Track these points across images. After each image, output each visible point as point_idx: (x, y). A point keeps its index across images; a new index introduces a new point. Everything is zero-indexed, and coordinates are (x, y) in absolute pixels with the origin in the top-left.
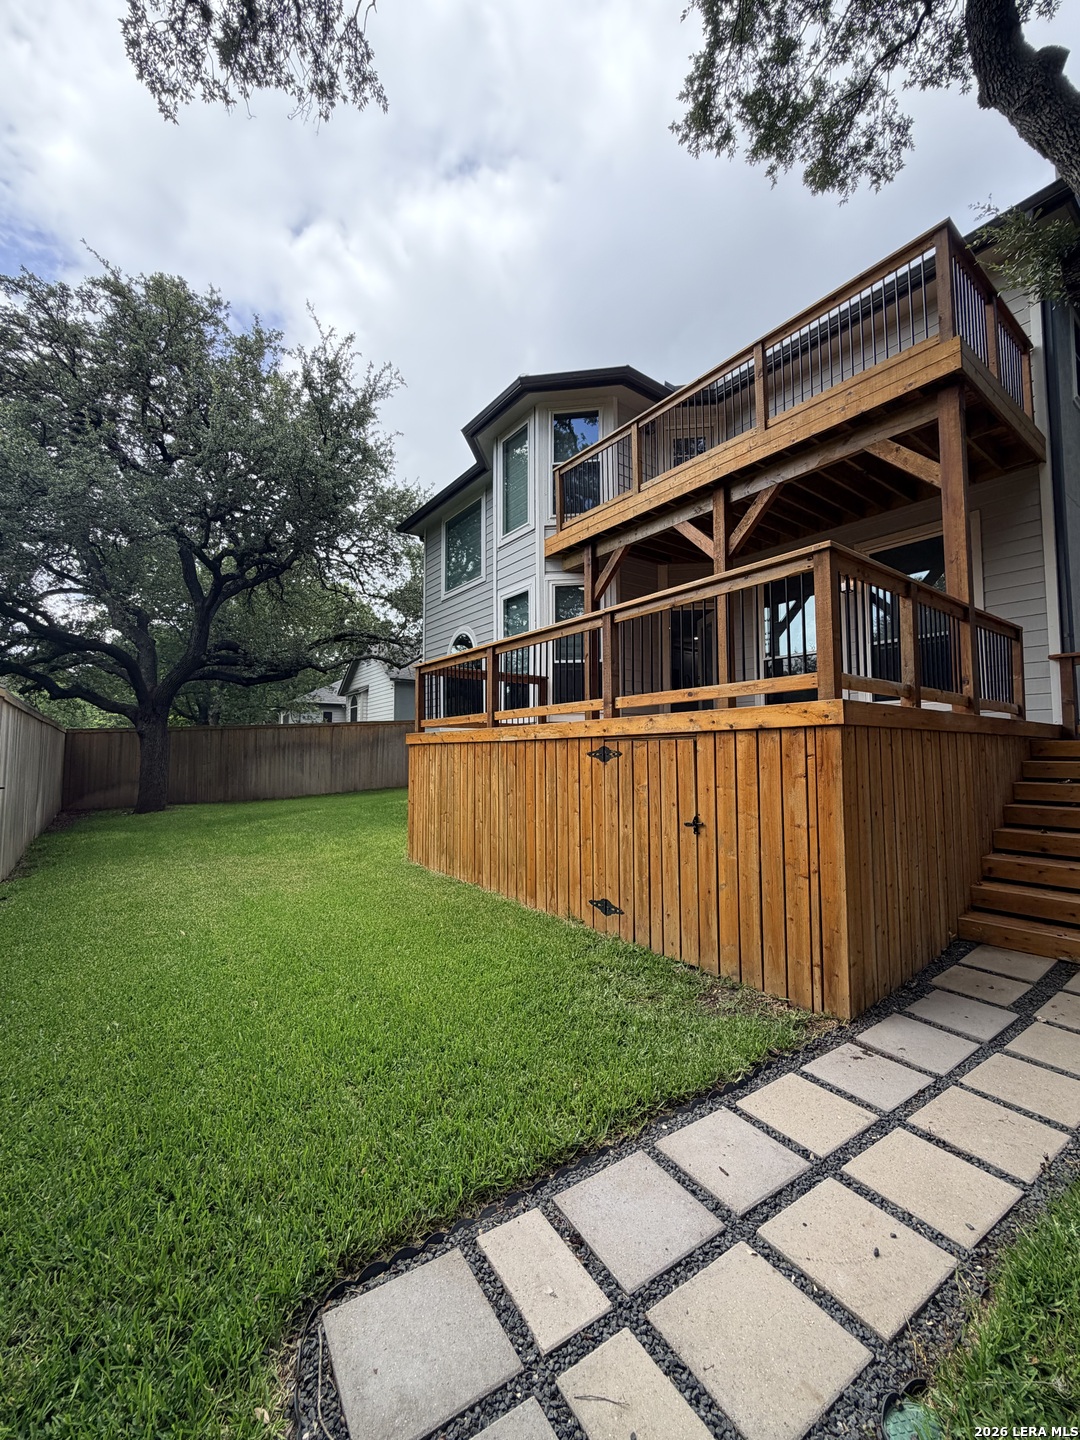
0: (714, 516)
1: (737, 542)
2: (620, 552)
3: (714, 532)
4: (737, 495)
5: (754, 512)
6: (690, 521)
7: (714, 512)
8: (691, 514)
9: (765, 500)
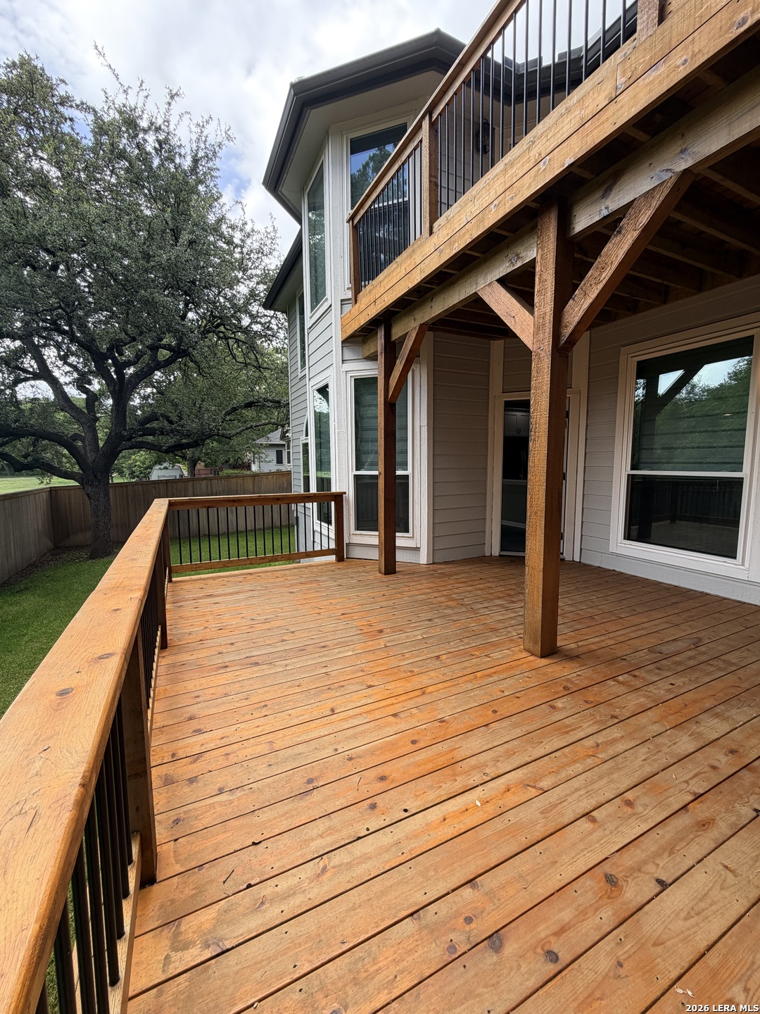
0: (538, 269)
1: (577, 319)
2: (414, 335)
3: (536, 300)
4: (584, 220)
5: (616, 251)
6: (501, 281)
7: (538, 259)
8: (504, 268)
9: (644, 219)
